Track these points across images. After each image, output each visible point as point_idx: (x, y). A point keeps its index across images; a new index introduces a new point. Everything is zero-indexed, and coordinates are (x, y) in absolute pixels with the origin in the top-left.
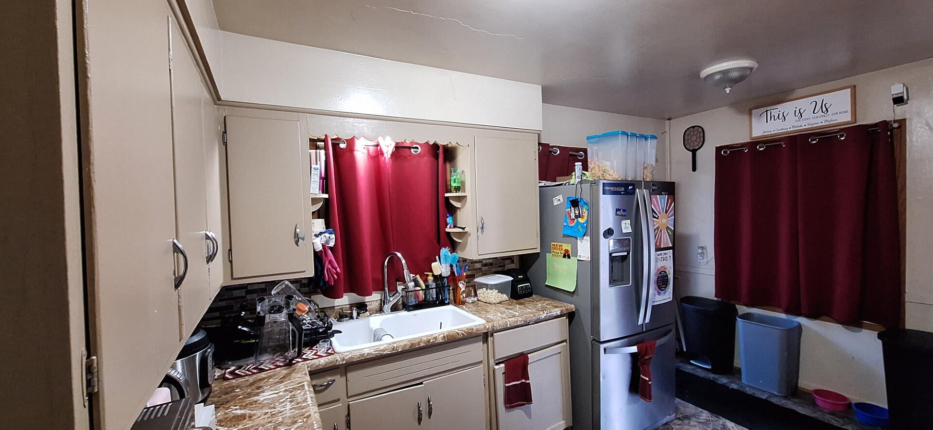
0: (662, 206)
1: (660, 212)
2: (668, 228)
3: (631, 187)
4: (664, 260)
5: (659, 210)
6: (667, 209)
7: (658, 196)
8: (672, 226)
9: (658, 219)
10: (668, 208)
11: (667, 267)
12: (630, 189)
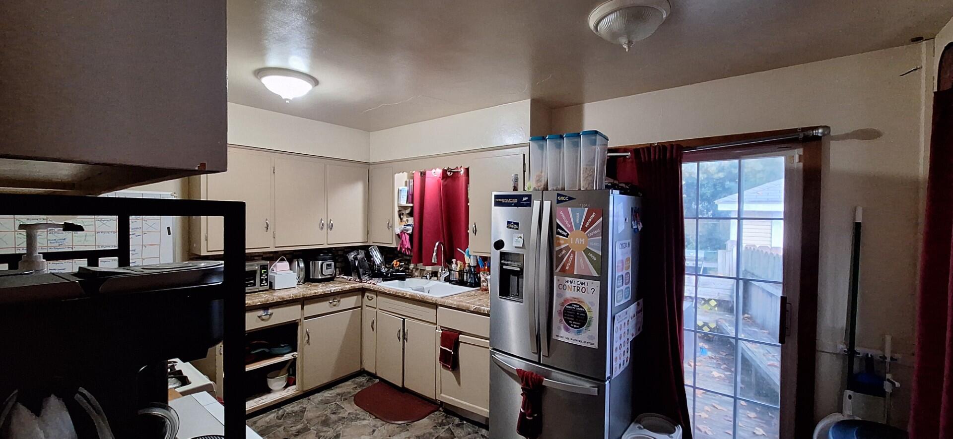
0: (575, 222)
1: (571, 229)
2: (587, 251)
3: (527, 198)
4: (578, 290)
5: (569, 226)
6: (586, 226)
7: (569, 209)
8: (598, 250)
9: (567, 237)
10: (588, 224)
11: (586, 301)
12: (524, 201)
